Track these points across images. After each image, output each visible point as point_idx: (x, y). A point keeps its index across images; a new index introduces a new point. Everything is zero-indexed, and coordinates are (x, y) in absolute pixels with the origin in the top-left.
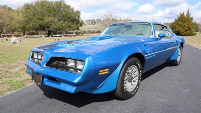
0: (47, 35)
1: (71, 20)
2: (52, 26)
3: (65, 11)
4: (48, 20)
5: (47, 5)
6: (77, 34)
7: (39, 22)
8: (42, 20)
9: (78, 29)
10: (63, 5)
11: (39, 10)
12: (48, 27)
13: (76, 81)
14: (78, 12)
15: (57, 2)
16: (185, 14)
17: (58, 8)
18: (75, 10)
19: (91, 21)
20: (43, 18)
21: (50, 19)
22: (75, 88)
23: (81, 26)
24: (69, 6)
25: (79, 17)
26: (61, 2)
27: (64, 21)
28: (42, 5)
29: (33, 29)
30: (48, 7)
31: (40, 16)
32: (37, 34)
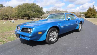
0: (28, 19)
1: (39, 12)
2: (30, 15)
3: (36, 8)
4: (28, 12)
5: (28, 5)
6: (42, 18)
7: (24, 13)
8: (25, 12)
9: (42, 16)
10: (35, 5)
11: (24, 8)
12: (28, 15)
13: (30, 36)
14: (42, 8)
15: (32, 4)
17: (33, 6)
18: (40, 7)
19: (48, 12)
20: (26, 11)
21: (29, 11)
22: (29, 39)
23: (43, 14)
24: (38, 5)
25: (42, 10)
26: (34, 3)
27: (36, 12)
28: (26, 5)
29: (22, 16)
30: (28, 6)
31: (25, 10)
32: (24, 18)
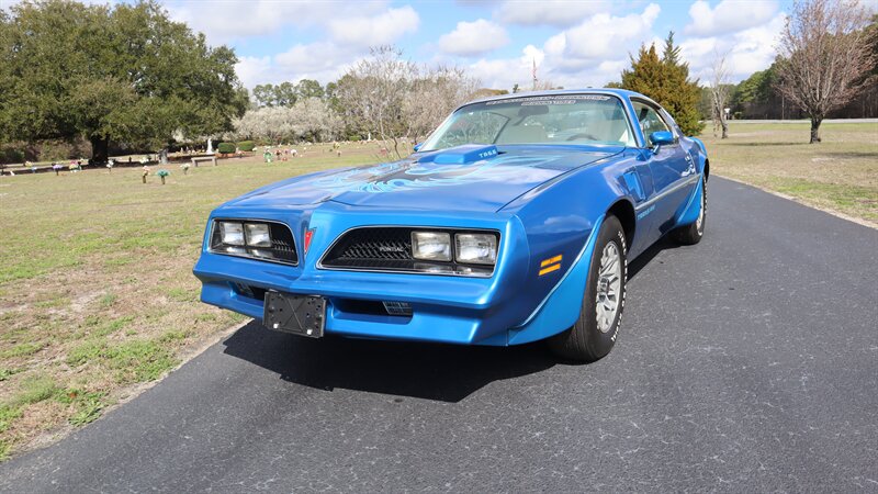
1: (196, 90)
3: (167, 51)
4: (88, 89)
5: (80, 25)
7: (47, 101)
8: (59, 91)
9: (228, 127)
10: (152, 26)
11: (42, 49)
12: (93, 124)
14: (225, 56)
15: (122, 11)
16: (660, 54)
17: (132, 34)
19: (277, 91)
20: (64, 83)
21: (99, 87)
22: (475, 326)
23: (241, 113)
24: (180, 29)
25: (230, 74)
26: (142, 7)
27: (165, 94)
28: (55, 25)
29: (20, 136)
30: (84, 33)
31: (47, 74)
32: (34, 159)
